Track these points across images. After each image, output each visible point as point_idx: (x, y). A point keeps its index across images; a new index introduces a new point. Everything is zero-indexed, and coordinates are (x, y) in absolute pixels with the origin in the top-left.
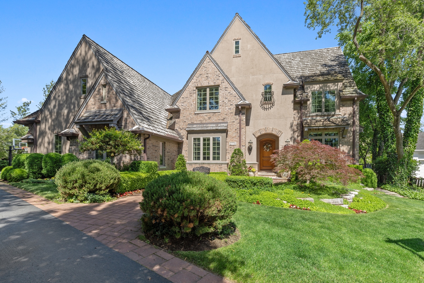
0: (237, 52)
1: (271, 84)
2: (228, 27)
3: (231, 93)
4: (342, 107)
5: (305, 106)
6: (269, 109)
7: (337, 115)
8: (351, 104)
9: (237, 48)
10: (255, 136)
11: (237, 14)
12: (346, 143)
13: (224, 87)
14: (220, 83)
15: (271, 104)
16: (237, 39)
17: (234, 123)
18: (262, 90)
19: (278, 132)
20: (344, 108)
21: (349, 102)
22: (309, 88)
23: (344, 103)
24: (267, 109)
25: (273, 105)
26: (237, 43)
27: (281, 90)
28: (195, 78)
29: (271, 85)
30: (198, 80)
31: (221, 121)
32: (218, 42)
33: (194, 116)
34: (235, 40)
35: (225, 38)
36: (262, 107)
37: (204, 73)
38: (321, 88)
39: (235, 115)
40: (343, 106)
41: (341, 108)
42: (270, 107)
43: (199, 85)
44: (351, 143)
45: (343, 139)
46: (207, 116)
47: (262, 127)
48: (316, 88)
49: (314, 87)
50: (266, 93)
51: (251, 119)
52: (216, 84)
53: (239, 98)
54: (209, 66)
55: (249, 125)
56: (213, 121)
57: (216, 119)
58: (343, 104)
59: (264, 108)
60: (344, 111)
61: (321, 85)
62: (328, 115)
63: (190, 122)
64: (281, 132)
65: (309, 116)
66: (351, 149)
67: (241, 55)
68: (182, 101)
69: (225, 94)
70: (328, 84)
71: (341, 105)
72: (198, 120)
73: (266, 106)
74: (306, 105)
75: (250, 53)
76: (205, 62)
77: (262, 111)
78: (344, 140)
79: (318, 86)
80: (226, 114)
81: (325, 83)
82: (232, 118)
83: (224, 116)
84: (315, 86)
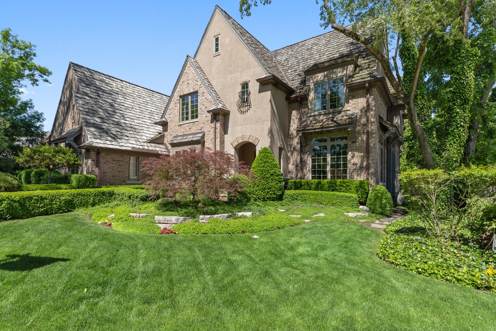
0: (217, 50)
1: (248, 81)
2: (209, 24)
3: (207, 98)
4: (351, 99)
5: (305, 104)
6: (246, 112)
7: (344, 111)
8: (363, 93)
9: (217, 45)
10: (232, 145)
11: (217, 7)
12: (358, 150)
13: (202, 92)
14: (198, 88)
15: (247, 106)
16: (217, 36)
17: (210, 132)
18: (239, 89)
19: (255, 139)
20: (354, 100)
21: (361, 91)
22: (311, 79)
23: (354, 93)
24: (244, 112)
25: (250, 106)
26: (217, 40)
27: (258, 88)
28: (179, 86)
29: (248, 83)
30: (181, 89)
31: (199, 131)
32: (201, 43)
33: (178, 128)
34: (215, 36)
35: (207, 37)
36: (239, 110)
37: (185, 80)
38: (325, 76)
39: (211, 123)
40: (353, 97)
41: (350, 101)
42: (247, 109)
43: (182, 94)
44: (364, 149)
45: (352, 145)
46: (188, 126)
47: (240, 135)
48: (319, 78)
49: (318, 77)
50: (243, 93)
51: (229, 126)
52: (195, 90)
53: (214, 103)
54: (190, 71)
55: (227, 134)
56: (193, 131)
57: (195, 129)
58: (353, 95)
59: (242, 111)
60: (354, 104)
61: (326, 73)
62: (333, 113)
63: (175, 135)
64: (258, 139)
65: (311, 116)
66: (364, 158)
67: (220, 52)
68: (169, 113)
69: (202, 100)
70: (335, 70)
71: (350, 97)
72: (181, 131)
73: (243, 109)
74: (306, 102)
75: (228, 49)
76: (186, 68)
77: (239, 115)
78: (354, 145)
79: (322, 74)
80: (203, 123)
81: (331, 70)
82: (208, 127)
83: (202, 125)
84: (318, 75)
